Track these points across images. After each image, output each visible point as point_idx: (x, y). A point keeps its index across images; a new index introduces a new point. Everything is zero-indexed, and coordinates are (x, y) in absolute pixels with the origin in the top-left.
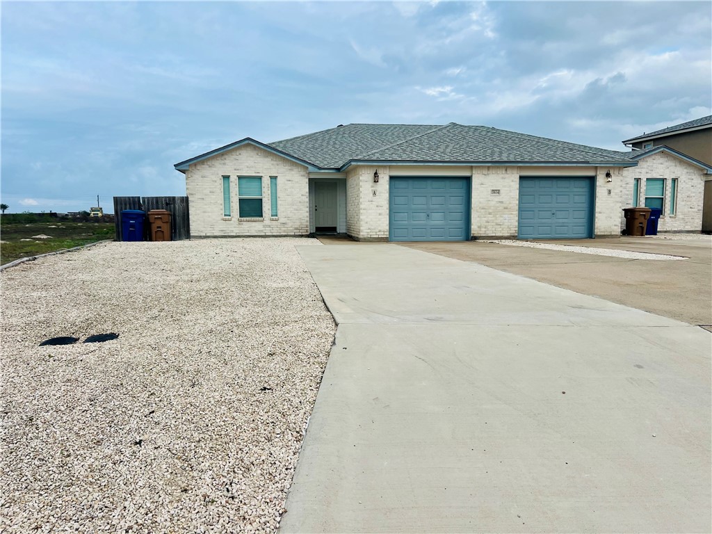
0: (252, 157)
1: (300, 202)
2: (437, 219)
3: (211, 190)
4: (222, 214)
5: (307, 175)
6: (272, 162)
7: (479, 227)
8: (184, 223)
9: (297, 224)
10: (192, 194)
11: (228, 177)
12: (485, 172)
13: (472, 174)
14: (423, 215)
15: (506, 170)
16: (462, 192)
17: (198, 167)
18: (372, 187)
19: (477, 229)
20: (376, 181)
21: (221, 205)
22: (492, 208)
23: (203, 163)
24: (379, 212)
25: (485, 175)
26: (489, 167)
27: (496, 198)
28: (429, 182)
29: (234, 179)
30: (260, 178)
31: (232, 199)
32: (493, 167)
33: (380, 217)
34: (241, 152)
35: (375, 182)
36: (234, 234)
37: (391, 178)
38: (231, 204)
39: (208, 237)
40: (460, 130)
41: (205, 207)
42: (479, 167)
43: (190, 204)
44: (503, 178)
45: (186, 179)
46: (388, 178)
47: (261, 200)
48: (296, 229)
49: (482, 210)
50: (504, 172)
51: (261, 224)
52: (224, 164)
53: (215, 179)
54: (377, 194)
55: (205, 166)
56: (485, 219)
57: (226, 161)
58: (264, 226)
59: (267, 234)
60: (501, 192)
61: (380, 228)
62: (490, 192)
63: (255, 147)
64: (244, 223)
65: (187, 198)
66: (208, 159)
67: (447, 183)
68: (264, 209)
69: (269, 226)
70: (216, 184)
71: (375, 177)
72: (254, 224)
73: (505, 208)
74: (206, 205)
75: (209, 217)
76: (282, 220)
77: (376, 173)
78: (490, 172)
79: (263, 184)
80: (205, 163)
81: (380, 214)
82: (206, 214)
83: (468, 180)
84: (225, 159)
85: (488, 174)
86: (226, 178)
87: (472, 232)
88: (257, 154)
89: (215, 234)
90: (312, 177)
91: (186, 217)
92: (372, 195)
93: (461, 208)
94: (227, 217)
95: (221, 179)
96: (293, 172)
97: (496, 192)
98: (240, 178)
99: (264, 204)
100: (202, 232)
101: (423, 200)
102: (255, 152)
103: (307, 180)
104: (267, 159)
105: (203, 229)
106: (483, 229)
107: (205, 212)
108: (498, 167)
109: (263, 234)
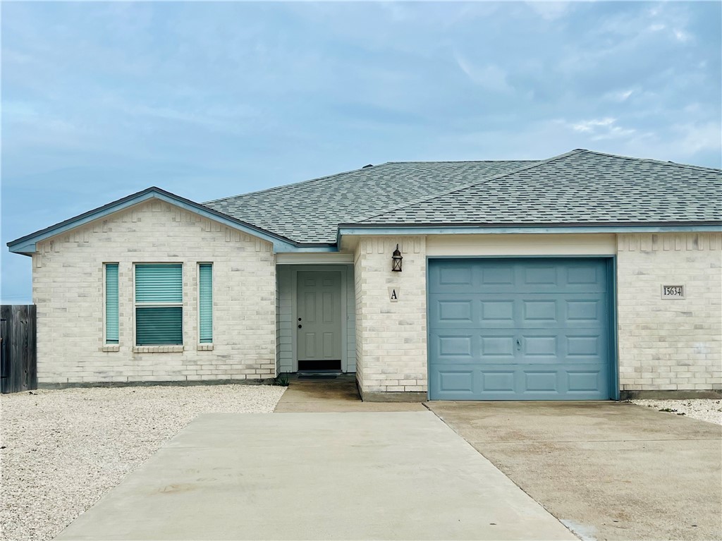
0: (164, 225)
1: (258, 313)
2: (539, 352)
3: (82, 291)
4: (101, 339)
5: (272, 259)
6: (204, 235)
7: (639, 370)
8: (25, 357)
9: (251, 358)
10: (44, 301)
11: (116, 265)
12: (647, 246)
13: (617, 251)
14: (506, 343)
15: (696, 242)
16: (597, 290)
17: (57, 247)
18: (389, 281)
19: (634, 374)
20: (396, 270)
21: (101, 320)
22: (667, 327)
23: (66, 238)
24: (405, 335)
25: (647, 253)
26: (654, 237)
27: (677, 305)
28: (518, 270)
29: (126, 269)
30: (179, 266)
31: (121, 309)
32: (666, 236)
33: (407, 346)
34: (140, 215)
35: (394, 270)
36: (124, 380)
37: (432, 262)
38: (120, 318)
39: (73, 385)
40: (593, 161)
41: (68, 324)
42: (633, 235)
43: (40, 320)
44: (689, 260)
45: (34, 271)
46: (422, 263)
47: (180, 309)
48: (250, 367)
49: (644, 333)
50: (691, 245)
51: (177, 357)
52: (109, 239)
53: (88, 270)
54: (400, 295)
55: (72, 245)
56: (652, 351)
57: (111, 234)
58: (185, 362)
59: (190, 378)
60: (687, 290)
61: (407, 371)
62: (660, 291)
63: (169, 206)
64: (145, 357)
65: (34, 308)
66: (77, 231)
67: (561, 270)
68: (185, 328)
69: (195, 363)
70: (91, 279)
71: (395, 259)
72: (164, 358)
73: (696, 327)
74: (70, 321)
75: (75, 345)
76: (221, 349)
77: (396, 253)
78: (659, 245)
79: (184, 279)
80: (71, 240)
81: (407, 341)
82: (71, 339)
83: (608, 263)
84: (110, 230)
85: (654, 251)
86: (112, 266)
87: (622, 381)
88: (174, 219)
89: (86, 380)
90: (282, 261)
91: (30, 345)
92: (388, 299)
93: (594, 326)
94: (111, 345)
95: (100, 270)
96: (244, 254)
97: (674, 290)
98: (139, 266)
99: (185, 319)
100: (60, 374)
101: (506, 309)
102: (170, 215)
103: (273, 269)
104: (192, 229)
105: (61, 369)
106: (648, 375)
107: (66, 335)
108: (677, 236)
109: (182, 378)
